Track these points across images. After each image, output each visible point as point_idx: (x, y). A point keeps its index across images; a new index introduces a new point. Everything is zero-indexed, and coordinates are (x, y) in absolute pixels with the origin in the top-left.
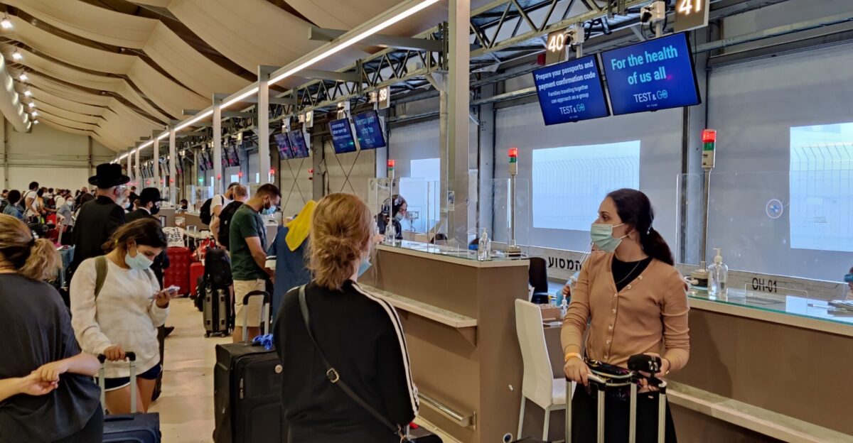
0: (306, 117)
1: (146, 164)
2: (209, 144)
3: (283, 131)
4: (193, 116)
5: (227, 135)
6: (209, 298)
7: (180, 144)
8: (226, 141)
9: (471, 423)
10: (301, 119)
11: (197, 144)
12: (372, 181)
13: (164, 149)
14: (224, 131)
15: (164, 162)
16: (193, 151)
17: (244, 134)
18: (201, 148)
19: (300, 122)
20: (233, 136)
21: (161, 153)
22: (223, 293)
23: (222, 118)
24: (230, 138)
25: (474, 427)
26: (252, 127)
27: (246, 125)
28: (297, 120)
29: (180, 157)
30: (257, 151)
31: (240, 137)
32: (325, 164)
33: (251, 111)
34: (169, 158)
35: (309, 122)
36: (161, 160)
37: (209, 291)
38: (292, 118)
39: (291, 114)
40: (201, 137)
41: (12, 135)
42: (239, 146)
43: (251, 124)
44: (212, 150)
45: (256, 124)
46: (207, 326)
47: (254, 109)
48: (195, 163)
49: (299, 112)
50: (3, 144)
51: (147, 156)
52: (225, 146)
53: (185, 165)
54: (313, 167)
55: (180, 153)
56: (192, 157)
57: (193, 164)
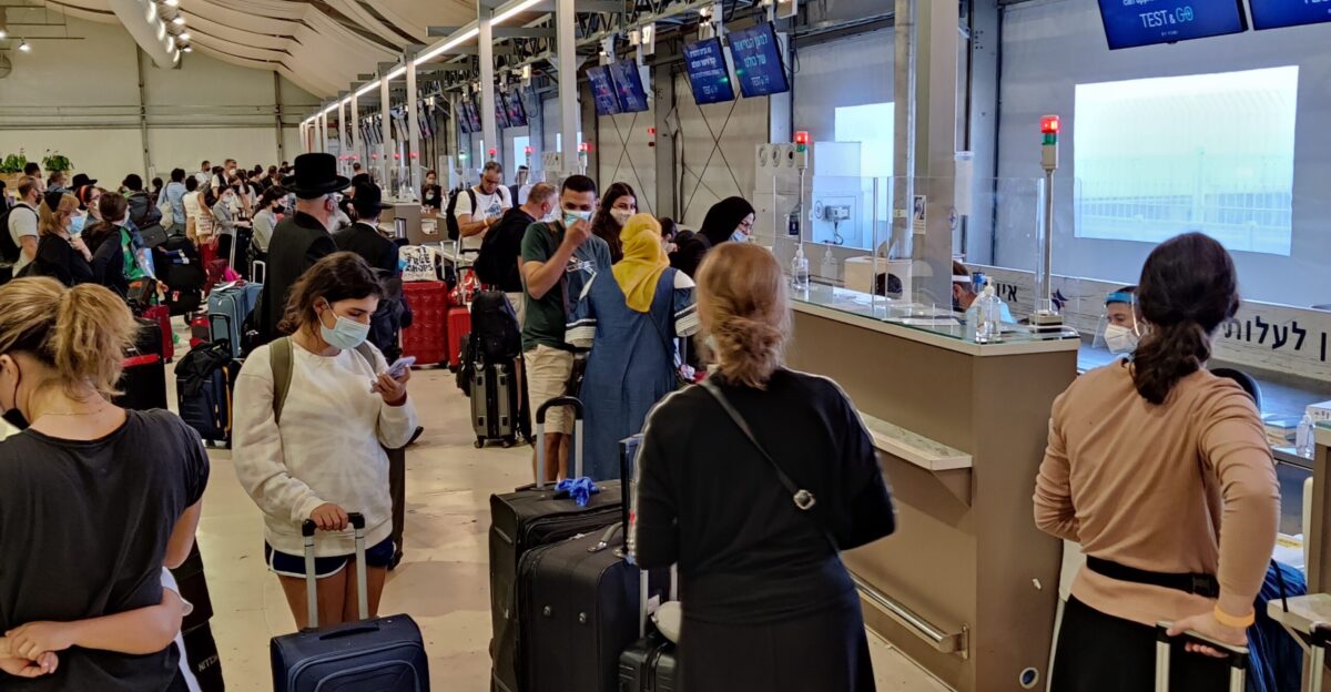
0: (642, 37)
1: (370, 120)
2: (475, 86)
3: (602, 63)
4: (444, 39)
5: (505, 68)
6: (480, 379)
7: (425, 85)
8: (504, 79)
9: (959, 647)
10: (634, 39)
11: (455, 85)
12: (762, 150)
13: (399, 94)
14: (500, 62)
15: (399, 116)
16: (449, 98)
17: (534, 66)
18: (462, 93)
19: (631, 44)
20: (515, 72)
21: (393, 101)
22: (504, 371)
23: (493, 39)
24: (509, 74)
25: (965, 654)
26: (546, 55)
27: (538, 51)
28: (626, 42)
29: (426, 108)
30: (556, 94)
31: (526, 72)
32: (678, 118)
33: (544, 25)
34: (407, 110)
35: (648, 45)
36: (394, 113)
37: (480, 366)
38: (616, 38)
39: (616, 29)
40: (461, 72)
41: (150, 73)
42: (525, 88)
43: (544, 49)
44: (479, 96)
45: (554, 49)
46: (479, 428)
47: (550, 21)
48: (452, 116)
49: (630, 26)
50: (139, 89)
51: (370, 106)
52: (502, 90)
53: (435, 121)
54: (656, 124)
55: (426, 100)
56: (446, 105)
57: (449, 118)
